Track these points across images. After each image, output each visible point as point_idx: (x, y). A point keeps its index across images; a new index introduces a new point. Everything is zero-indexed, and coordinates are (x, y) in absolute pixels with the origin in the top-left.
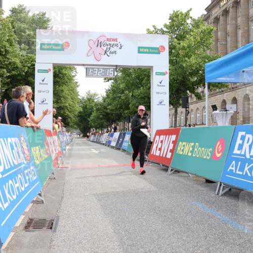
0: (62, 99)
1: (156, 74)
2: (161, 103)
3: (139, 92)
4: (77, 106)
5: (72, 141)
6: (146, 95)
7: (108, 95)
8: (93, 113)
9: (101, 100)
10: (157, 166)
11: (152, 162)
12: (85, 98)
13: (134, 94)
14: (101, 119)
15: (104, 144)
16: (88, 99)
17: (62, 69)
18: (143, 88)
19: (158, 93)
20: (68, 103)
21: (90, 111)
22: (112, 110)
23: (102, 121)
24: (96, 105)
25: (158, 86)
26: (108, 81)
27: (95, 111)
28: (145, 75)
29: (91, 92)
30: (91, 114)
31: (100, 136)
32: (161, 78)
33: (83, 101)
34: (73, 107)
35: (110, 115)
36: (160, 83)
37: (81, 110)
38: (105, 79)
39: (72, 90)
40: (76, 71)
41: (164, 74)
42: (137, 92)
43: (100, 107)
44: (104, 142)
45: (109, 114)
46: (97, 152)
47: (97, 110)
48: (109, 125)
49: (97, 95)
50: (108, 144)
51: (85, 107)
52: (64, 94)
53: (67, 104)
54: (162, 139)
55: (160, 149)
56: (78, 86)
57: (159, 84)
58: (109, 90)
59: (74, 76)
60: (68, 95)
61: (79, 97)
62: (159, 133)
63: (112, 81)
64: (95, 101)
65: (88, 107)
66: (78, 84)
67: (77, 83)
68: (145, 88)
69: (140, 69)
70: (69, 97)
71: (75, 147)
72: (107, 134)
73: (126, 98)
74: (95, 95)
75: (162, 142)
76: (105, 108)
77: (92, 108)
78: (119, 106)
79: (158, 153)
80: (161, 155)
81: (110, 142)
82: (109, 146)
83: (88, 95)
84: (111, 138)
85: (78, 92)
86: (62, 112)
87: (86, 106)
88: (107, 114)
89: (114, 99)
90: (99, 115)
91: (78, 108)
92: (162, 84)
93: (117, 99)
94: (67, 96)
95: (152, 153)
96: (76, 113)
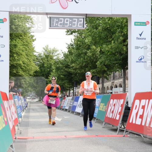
0: (15, 55)
1: (135, 25)
2: (141, 59)
3: (110, 46)
4: (33, 64)
5: (27, 107)
6: (117, 50)
7: (70, 52)
8: (52, 73)
9: (61, 57)
10: (136, 137)
11: (130, 133)
12: (42, 55)
13: (102, 50)
14: (62, 80)
15: (66, 110)
16: (46, 56)
17: (15, 19)
18: (114, 42)
19: (137, 48)
20: (22, 60)
21: (48, 70)
22: (75, 69)
23: (63, 82)
24: (56, 63)
25: (138, 38)
26: (71, 34)
27: (54, 71)
28: (118, 26)
29: (49, 48)
30: (50, 74)
31: (61, 101)
32: (140, 29)
33: (39, 58)
34: (28, 65)
35: (73, 76)
36: (140, 35)
37: (38, 69)
38: (68, 31)
39: (27, 45)
40: (32, 22)
41: (145, 24)
42: (106, 48)
43: (61, 65)
44: (67, 108)
45: (72, 74)
46: (60, 120)
47: (58, 69)
48: (71, 87)
49: (56, 51)
50: (72, 110)
51: (42, 66)
52: (17, 49)
53: (21, 62)
54: (144, 105)
55: (141, 117)
56: (34, 41)
57: (139, 37)
58: (72, 45)
59: (29, 28)
60: (23, 51)
61: (35, 54)
62: (140, 96)
63: (76, 34)
64: (54, 58)
65: (45, 65)
66: (34, 38)
67: (33, 36)
68: (116, 42)
69: (111, 18)
70: (24, 53)
71: (32, 114)
72: (71, 98)
73: (93, 55)
74: (54, 51)
75: (143, 107)
76: (67, 66)
77: (51, 67)
78: (84, 64)
79: (138, 122)
80: (143, 124)
81: (74, 107)
82: (73, 112)
83: (46, 51)
84: (75, 102)
85: (34, 48)
86: (15, 72)
87: (43, 64)
88: (70, 74)
89: (79, 55)
90: (59, 75)
91: (34, 67)
92: (142, 36)
93: (82, 55)
94: (21, 52)
95: (131, 122)
96: (32, 73)
